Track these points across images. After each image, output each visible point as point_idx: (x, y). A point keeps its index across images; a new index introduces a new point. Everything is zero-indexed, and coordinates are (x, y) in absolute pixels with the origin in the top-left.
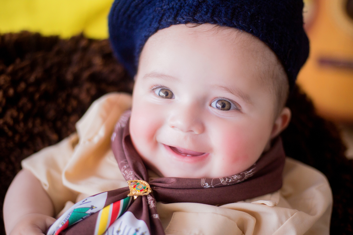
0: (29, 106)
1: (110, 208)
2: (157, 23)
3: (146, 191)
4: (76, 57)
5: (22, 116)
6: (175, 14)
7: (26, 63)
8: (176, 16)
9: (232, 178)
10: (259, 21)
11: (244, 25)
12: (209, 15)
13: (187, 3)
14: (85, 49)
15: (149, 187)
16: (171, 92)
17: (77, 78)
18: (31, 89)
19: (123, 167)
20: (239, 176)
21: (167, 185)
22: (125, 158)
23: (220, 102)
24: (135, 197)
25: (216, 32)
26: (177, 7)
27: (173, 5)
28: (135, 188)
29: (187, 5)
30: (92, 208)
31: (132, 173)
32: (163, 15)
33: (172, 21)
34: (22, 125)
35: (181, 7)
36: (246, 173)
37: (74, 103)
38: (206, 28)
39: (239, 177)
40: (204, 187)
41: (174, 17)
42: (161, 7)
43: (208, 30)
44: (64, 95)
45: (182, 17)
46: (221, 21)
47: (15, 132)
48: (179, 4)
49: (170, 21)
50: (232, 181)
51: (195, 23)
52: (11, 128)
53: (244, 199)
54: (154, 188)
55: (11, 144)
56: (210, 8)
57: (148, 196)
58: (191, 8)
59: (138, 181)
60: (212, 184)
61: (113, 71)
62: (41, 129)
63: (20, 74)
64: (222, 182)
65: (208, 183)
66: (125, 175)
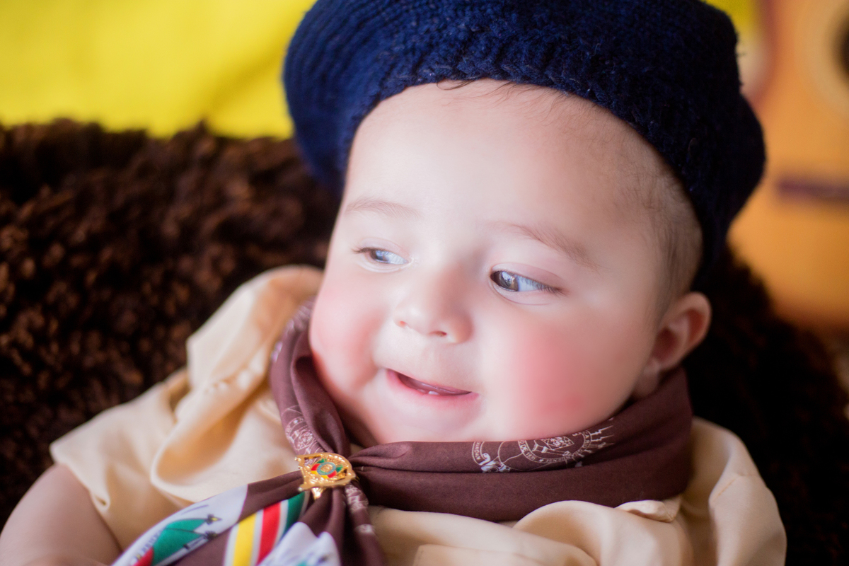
0: (72, 300)
1: (257, 520)
3: (342, 476)
4: (186, 182)
5: (54, 326)
6: (416, 61)
7: (65, 196)
9: (551, 443)
10: (613, 72)
11: (571, 79)
12: (490, 59)
13: (445, 35)
14: (209, 162)
15: (348, 466)
17: (189, 231)
18: (77, 261)
19: (290, 423)
20: (569, 440)
21: (390, 462)
22: (294, 401)
24: (317, 493)
25: (505, 98)
26: (422, 45)
28: (316, 472)
29: (445, 41)
30: (210, 520)
31: (310, 438)
32: (393, 66)
33: (407, 78)
34: (55, 348)
35: (431, 46)
36: (587, 436)
37: (182, 293)
39: (568, 443)
40: (481, 463)
42: (390, 49)
43: (486, 93)
44: (157, 275)
45: (430, 67)
46: (517, 71)
47: (39, 365)
50: (548, 451)
51: (457, 79)
52: (27, 355)
54: (361, 470)
55: (28, 396)
56: (494, 44)
57: (348, 487)
58: (452, 46)
60: (499, 457)
61: (276, 214)
62: (100, 357)
63: (51, 223)
64: (523, 451)
65: (490, 455)
66: (293, 441)
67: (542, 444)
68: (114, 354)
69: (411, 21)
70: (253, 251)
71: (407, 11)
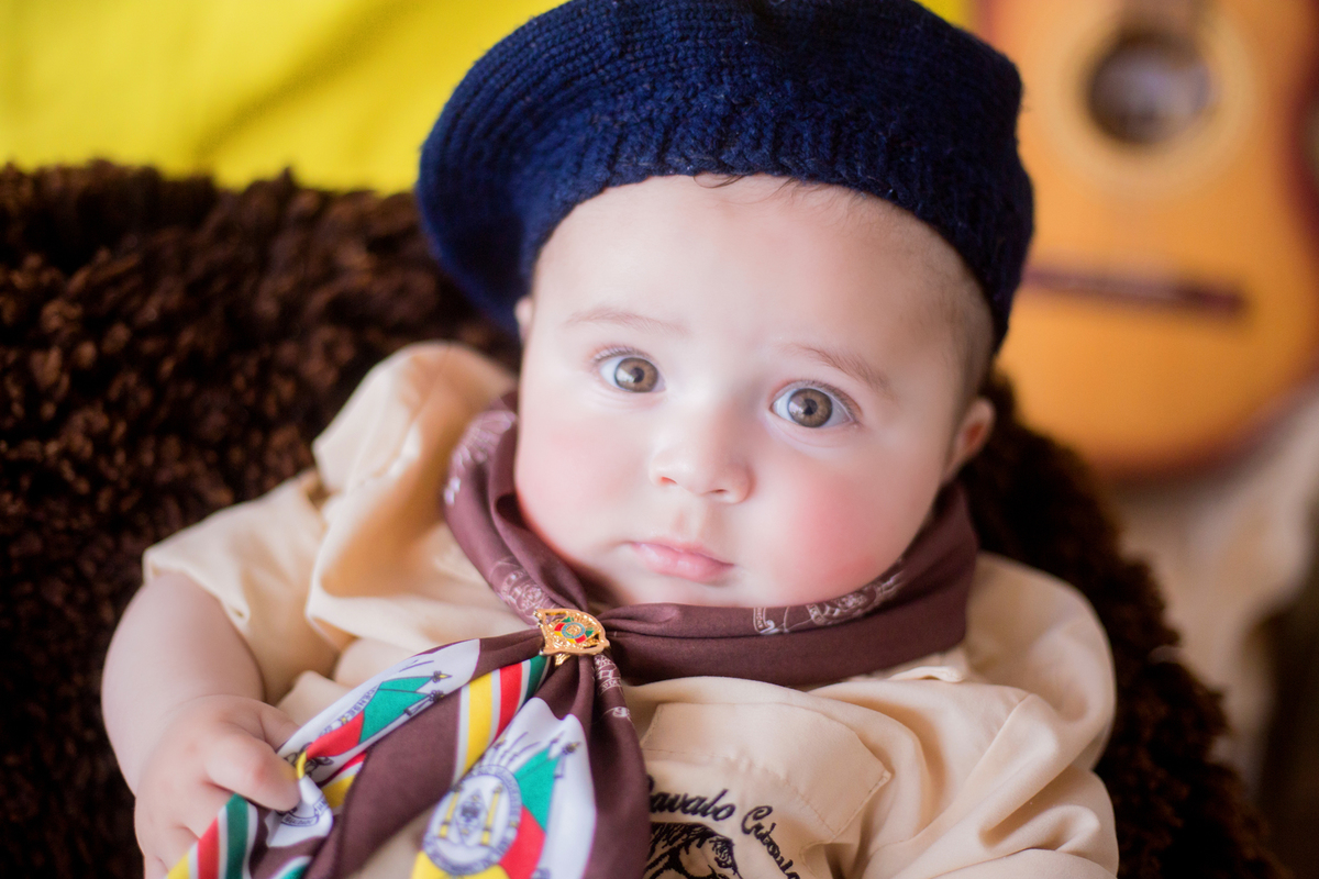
0: (145, 397)
1: (493, 682)
2: (602, 167)
3: (593, 643)
4: (285, 246)
5: (121, 429)
6: (660, 140)
7: (128, 261)
8: (664, 148)
9: (843, 603)
10: (913, 160)
11: (869, 176)
12: (765, 150)
13: (696, 106)
15: (601, 631)
16: (654, 369)
17: (291, 309)
18: (150, 346)
19: (506, 579)
20: (861, 597)
21: (654, 628)
22: (509, 553)
23: (801, 398)
24: (560, 660)
26: (664, 118)
27: (652, 111)
28: (560, 633)
29: (697, 114)
30: (436, 677)
31: (539, 594)
32: (622, 139)
33: (651, 165)
34: (120, 458)
35: (676, 119)
36: (879, 588)
37: (286, 389)
38: (758, 189)
39: (861, 600)
40: (763, 632)
41: (658, 153)
42: (612, 115)
43: (763, 196)
44: (251, 365)
45: (683, 155)
46: (801, 167)
47: (98, 482)
48: (669, 109)
49: (645, 164)
50: (841, 613)
51: (722, 173)
52: (82, 468)
53: (868, 671)
54: (615, 637)
55: (85, 521)
56: (765, 125)
57: (599, 658)
58: (710, 123)
59: (567, 612)
60: (784, 624)
61: (402, 291)
62: (180, 469)
63: (111, 296)
64: (813, 617)
65: (775, 622)
66: (514, 601)
67: (834, 606)
68: (198, 466)
69: (642, 83)
70: (373, 335)
71: (637, 70)
